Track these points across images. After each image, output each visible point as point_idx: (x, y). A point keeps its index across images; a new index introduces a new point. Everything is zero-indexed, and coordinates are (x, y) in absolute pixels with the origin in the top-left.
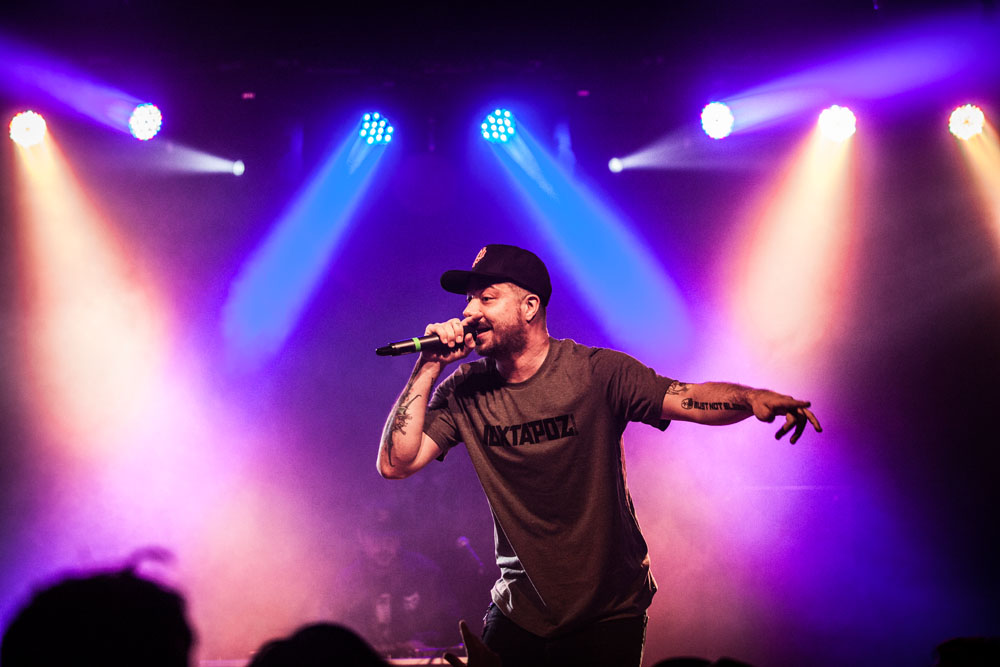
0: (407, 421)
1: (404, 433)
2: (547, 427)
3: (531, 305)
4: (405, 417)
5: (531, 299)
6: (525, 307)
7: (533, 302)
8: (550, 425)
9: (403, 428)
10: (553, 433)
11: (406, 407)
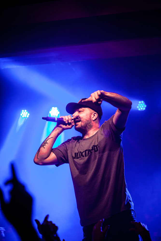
0: (46, 144)
1: (44, 148)
2: (94, 148)
3: (94, 115)
4: (46, 143)
5: (95, 114)
6: (93, 116)
7: (96, 115)
8: (95, 147)
9: (44, 146)
10: (96, 150)
11: (47, 140)
